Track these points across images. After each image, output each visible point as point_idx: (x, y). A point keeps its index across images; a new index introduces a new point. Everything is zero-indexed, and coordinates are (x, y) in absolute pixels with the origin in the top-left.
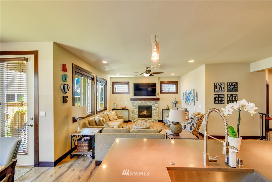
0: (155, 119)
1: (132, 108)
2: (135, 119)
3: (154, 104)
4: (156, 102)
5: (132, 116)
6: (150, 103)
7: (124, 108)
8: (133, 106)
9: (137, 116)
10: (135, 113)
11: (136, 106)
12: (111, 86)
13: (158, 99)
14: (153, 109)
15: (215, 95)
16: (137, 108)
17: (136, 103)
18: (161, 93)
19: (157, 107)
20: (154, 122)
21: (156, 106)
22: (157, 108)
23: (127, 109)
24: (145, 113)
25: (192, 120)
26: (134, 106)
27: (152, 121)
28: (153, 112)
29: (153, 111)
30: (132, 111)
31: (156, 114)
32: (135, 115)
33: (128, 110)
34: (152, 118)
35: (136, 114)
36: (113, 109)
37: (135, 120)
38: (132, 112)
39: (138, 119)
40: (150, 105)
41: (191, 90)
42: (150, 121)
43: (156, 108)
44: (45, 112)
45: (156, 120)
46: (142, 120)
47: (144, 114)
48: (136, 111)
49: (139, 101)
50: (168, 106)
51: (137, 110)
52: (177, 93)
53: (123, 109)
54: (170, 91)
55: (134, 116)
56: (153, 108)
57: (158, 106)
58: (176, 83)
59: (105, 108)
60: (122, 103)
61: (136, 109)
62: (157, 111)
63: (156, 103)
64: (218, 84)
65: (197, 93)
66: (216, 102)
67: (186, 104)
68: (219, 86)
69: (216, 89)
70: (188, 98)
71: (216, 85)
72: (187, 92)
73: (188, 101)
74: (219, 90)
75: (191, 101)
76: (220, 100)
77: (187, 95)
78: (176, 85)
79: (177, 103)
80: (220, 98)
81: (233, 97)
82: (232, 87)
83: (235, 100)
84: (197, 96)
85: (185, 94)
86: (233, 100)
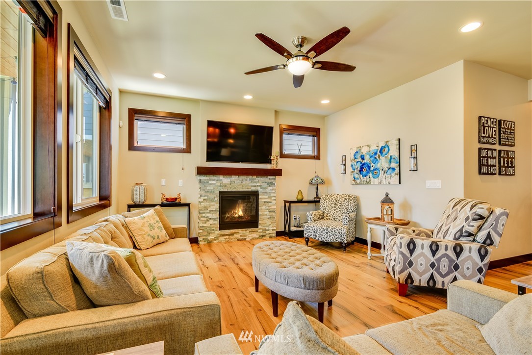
0: (269, 230)
1: (201, 200)
2: (209, 234)
3: (264, 185)
4: (270, 181)
5: (201, 225)
6: (255, 184)
7: (176, 199)
8: (203, 193)
9: (217, 223)
10: (211, 216)
11: (212, 192)
12: (121, 124)
13: (278, 173)
15: (480, 149)
16: (216, 199)
17: (214, 182)
18: (282, 156)
19: (272, 195)
20: (264, 238)
21: (269, 191)
22: (273, 198)
23: (182, 202)
24: (241, 213)
26: (208, 194)
27: (261, 234)
28: (262, 209)
29: (264, 207)
30: (201, 210)
31: (271, 214)
32: (211, 222)
33: (188, 205)
34: (259, 227)
35: (214, 219)
36: (131, 203)
37: (209, 238)
38: (200, 213)
39: (218, 232)
40: (253, 189)
41: (382, 145)
42: (255, 235)
43: (270, 197)
45: (271, 231)
46: (232, 234)
47: (237, 216)
48: (213, 208)
49: (221, 177)
50: (300, 192)
51: (217, 206)
52: (318, 157)
53: (172, 203)
54: (303, 153)
55: (208, 224)
56: (262, 199)
57: (275, 193)
58: (315, 132)
59: (101, 198)
60: (163, 182)
61: (213, 200)
62: (273, 207)
63: (271, 184)
64: (487, 121)
65: (414, 149)
66: (484, 170)
67: (357, 184)
68: (488, 127)
69: (484, 133)
70: (369, 167)
71: (484, 123)
72: (362, 151)
73: (370, 174)
74: (489, 137)
75: (381, 172)
76: (490, 166)
77: (363, 159)
78: (315, 136)
79: (323, 183)
80: (489, 159)
81: (508, 158)
82: (508, 132)
83: (512, 167)
84: (415, 158)
85: (350, 156)
86: (508, 167)
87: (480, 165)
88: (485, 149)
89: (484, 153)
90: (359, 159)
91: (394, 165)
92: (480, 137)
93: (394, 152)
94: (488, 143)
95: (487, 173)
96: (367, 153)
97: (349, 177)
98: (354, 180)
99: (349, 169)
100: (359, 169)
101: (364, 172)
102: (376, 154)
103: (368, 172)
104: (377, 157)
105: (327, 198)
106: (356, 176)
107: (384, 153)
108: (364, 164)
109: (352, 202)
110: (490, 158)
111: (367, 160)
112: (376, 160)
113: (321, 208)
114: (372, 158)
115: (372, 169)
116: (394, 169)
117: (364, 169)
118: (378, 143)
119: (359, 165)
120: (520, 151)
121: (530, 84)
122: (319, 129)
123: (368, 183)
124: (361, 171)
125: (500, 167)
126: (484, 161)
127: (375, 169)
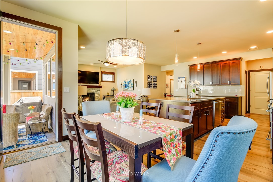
3: (96, 91)
6: (93, 91)
13: (101, 87)
14: (96, 96)
15: (148, 83)
18: (102, 81)
19: (99, 94)
22: (99, 95)
25: (141, 98)
29: (96, 98)
40: (93, 92)
41: (130, 80)
44: (69, 88)
47: (87, 100)
50: (108, 93)
52: (114, 82)
58: (113, 74)
62: (99, 98)
63: (99, 90)
64: (149, 76)
65: (136, 82)
66: (149, 87)
67: (125, 90)
68: (150, 78)
70: (127, 86)
72: (126, 81)
73: (127, 88)
75: (130, 87)
77: (126, 83)
79: (115, 90)
81: (155, 84)
82: (155, 78)
83: (156, 86)
84: (136, 84)
85: (123, 82)
86: (155, 86)
87: (148, 86)
89: (149, 83)
90: (125, 83)
91: (132, 85)
92: (148, 80)
93: (132, 82)
94: (150, 81)
95: (150, 88)
97: (122, 88)
99: (123, 86)
106: (124, 88)
107: (130, 82)
112: (129, 84)
113: (114, 97)
117: (126, 86)
119: (125, 85)
120: (158, 83)
121: (162, 67)
122: (114, 73)
123: (127, 90)
124: (125, 87)
125: (153, 86)
126: (149, 85)
127: (128, 86)
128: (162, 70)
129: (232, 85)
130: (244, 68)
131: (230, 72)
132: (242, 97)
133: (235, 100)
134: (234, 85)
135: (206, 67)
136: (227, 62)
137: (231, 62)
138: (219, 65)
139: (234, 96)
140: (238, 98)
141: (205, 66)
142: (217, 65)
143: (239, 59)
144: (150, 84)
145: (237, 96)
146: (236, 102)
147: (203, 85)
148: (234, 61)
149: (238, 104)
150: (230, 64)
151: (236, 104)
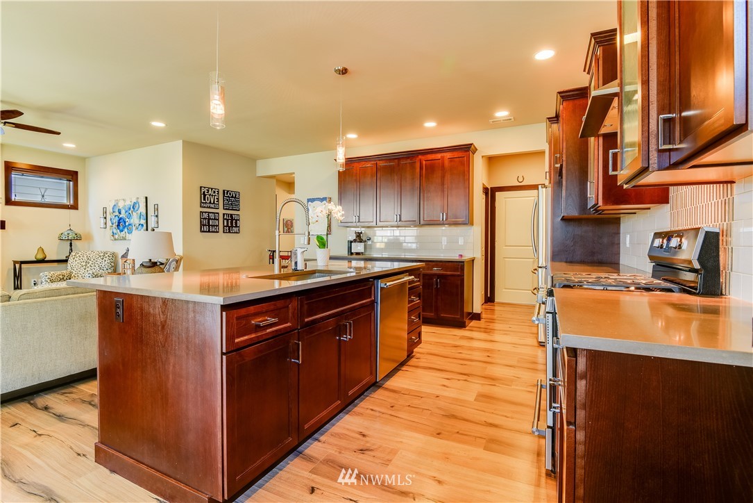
15: (202, 213)
18: (10, 202)
41: (134, 200)
50: (41, 250)
52: (74, 207)
54: (49, 200)
64: (208, 191)
65: (156, 208)
66: (206, 228)
67: (116, 240)
68: (210, 195)
69: (204, 199)
70: (125, 222)
71: (204, 192)
72: (119, 204)
73: (126, 230)
74: (210, 203)
75: (134, 228)
76: (212, 226)
77: (120, 213)
78: (70, 181)
80: (211, 221)
81: (232, 220)
82: (232, 199)
83: (236, 226)
84: (157, 216)
85: (109, 210)
86: (232, 225)
87: (202, 225)
88: (206, 212)
89: (206, 215)
90: (117, 214)
91: (143, 222)
92: (201, 202)
93: (142, 210)
94: (210, 207)
95: (209, 231)
96: (124, 208)
97: (109, 232)
98: (113, 236)
100: (117, 224)
101: (121, 227)
102: (130, 209)
103: (124, 228)
104: (130, 212)
105: (77, 255)
106: (115, 231)
107: (136, 209)
108: (121, 219)
109: (106, 259)
110: (212, 219)
111: (123, 215)
112: (129, 216)
113: (69, 267)
114: (127, 213)
115: (127, 224)
116: (142, 225)
117: (121, 224)
118: (131, 199)
119: (117, 219)
120: (245, 215)
121: (260, 163)
122: (77, 172)
123: (124, 239)
124: (118, 225)
125: (224, 226)
126: (205, 222)
127: (130, 225)
128: (260, 172)
129: (450, 224)
130: (480, 176)
131: (446, 186)
132: (473, 260)
133: (456, 270)
134: (456, 224)
135: (385, 167)
136: (439, 156)
137: (448, 155)
138: (418, 165)
139: (454, 256)
140: (463, 262)
141: (382, 164)
142: (412, 165)
143: (467, 149)
144: (209, 219)
145: (461, 256)
146: (458, 276)
147: (374, 224)
148: (456, 154)
149: (462, 281)
150: (447, 163)
151: (459, 282)
